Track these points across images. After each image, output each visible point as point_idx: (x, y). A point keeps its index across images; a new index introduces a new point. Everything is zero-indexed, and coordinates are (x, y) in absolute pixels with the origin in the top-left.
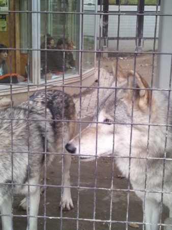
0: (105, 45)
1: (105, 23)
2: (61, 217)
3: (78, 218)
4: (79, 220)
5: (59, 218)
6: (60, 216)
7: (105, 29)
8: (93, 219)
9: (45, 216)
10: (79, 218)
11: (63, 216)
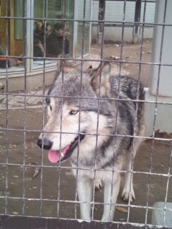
0: (101, 32)
1: (102, 10)
2: (41, 199)
3: (58, 200)
4: (59, 202)
5: (38, 200)
6: (39, 198)
7: (101, 16)
8: (74, 200)
9: (24, 198)
10: (60, 199)
11: (43, 198)
